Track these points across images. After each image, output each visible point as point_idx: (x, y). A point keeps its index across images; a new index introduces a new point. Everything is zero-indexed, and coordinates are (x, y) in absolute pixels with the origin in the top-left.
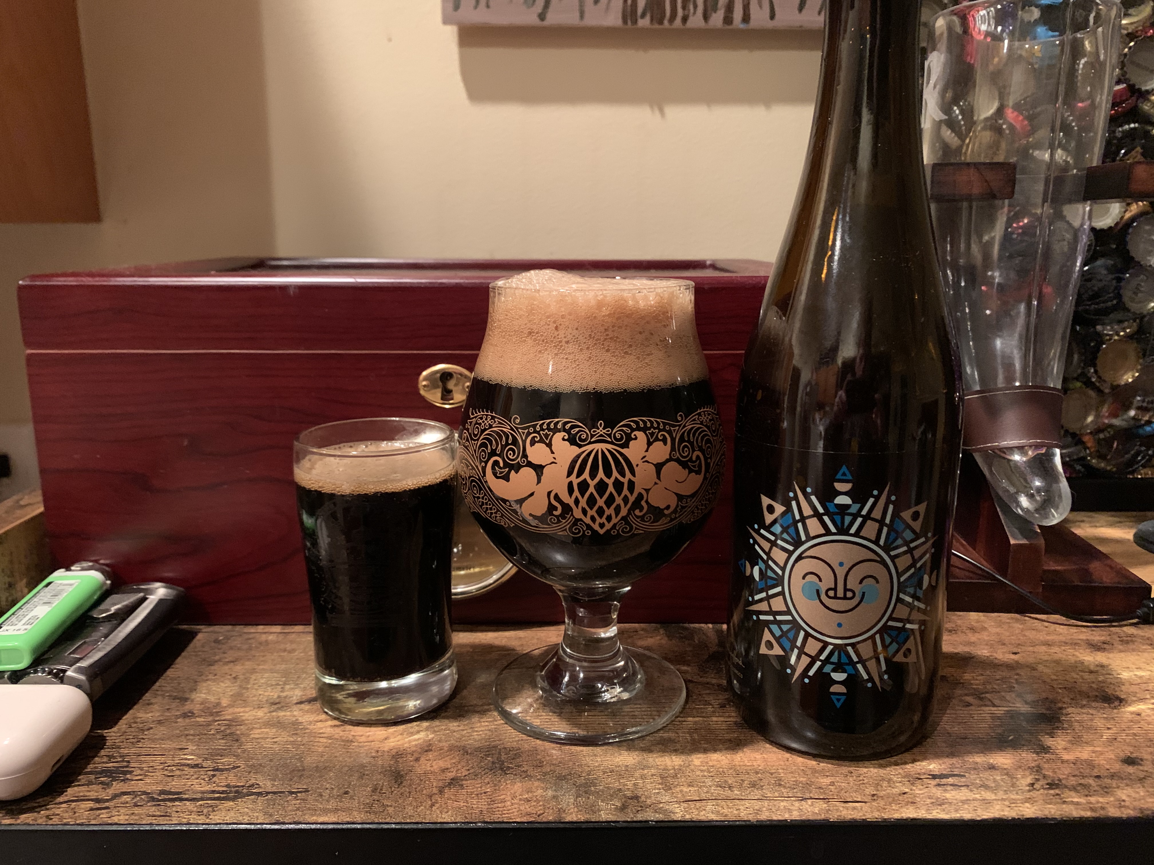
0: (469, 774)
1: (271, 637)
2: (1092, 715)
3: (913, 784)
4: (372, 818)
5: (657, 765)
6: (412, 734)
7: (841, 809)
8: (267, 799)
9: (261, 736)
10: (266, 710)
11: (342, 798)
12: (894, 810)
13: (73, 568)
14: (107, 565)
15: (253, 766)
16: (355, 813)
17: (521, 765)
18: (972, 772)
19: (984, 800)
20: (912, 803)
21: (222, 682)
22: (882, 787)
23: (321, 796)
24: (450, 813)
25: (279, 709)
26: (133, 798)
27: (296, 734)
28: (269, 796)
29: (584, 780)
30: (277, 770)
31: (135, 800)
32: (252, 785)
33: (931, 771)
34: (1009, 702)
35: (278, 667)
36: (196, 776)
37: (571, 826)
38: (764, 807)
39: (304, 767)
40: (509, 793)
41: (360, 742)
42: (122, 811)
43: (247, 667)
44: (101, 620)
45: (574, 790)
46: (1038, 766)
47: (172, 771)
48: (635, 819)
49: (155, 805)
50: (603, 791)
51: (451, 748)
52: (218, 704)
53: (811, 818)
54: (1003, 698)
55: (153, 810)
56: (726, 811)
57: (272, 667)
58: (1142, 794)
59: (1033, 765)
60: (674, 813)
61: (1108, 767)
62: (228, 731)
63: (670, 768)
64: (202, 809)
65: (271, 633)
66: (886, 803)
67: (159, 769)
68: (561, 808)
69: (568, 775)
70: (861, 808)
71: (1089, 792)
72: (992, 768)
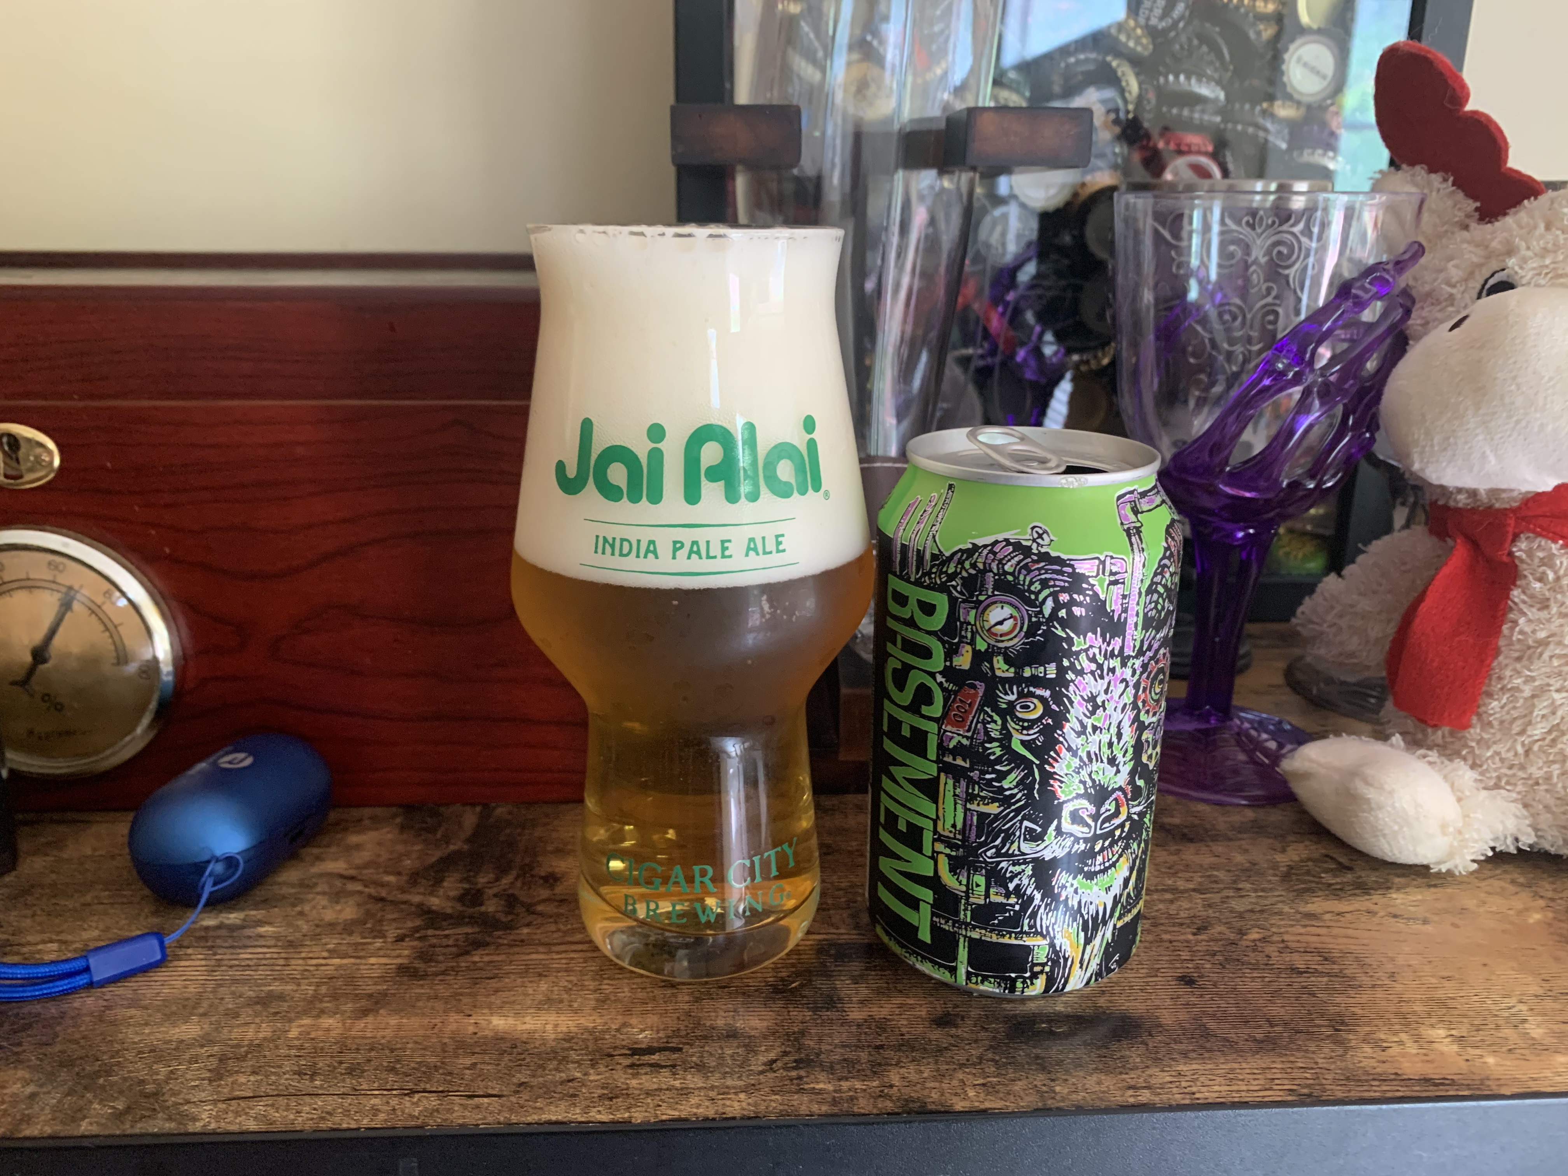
3: (593, 1066)
5: (230, 1039)
7: (457, 1108)
12: (536, 1108)
18: (697, 1042)
19: (682, 1089)
20: (571, 1095)
22: (544, 1069)
29: (100, 1065)
33: (636, 1043)
34: (832, 925)
38: (342, 1107)
45: (71, 1083)
46: (802, 1033)
48: (128, 1132)
50: (112, 1084)
53: (400, 1124)
56: (278, 1115)
58: (925, 1075)
59: (796, 1029)
60: (195, 1119)
61: (904, 1030)
63: (246, 1043)
66: (531, 1096)
68: (28, 1115)
69: (81, 1058)
70: (489, 1104)
71: (850, 1072)
72: (732, 1034)
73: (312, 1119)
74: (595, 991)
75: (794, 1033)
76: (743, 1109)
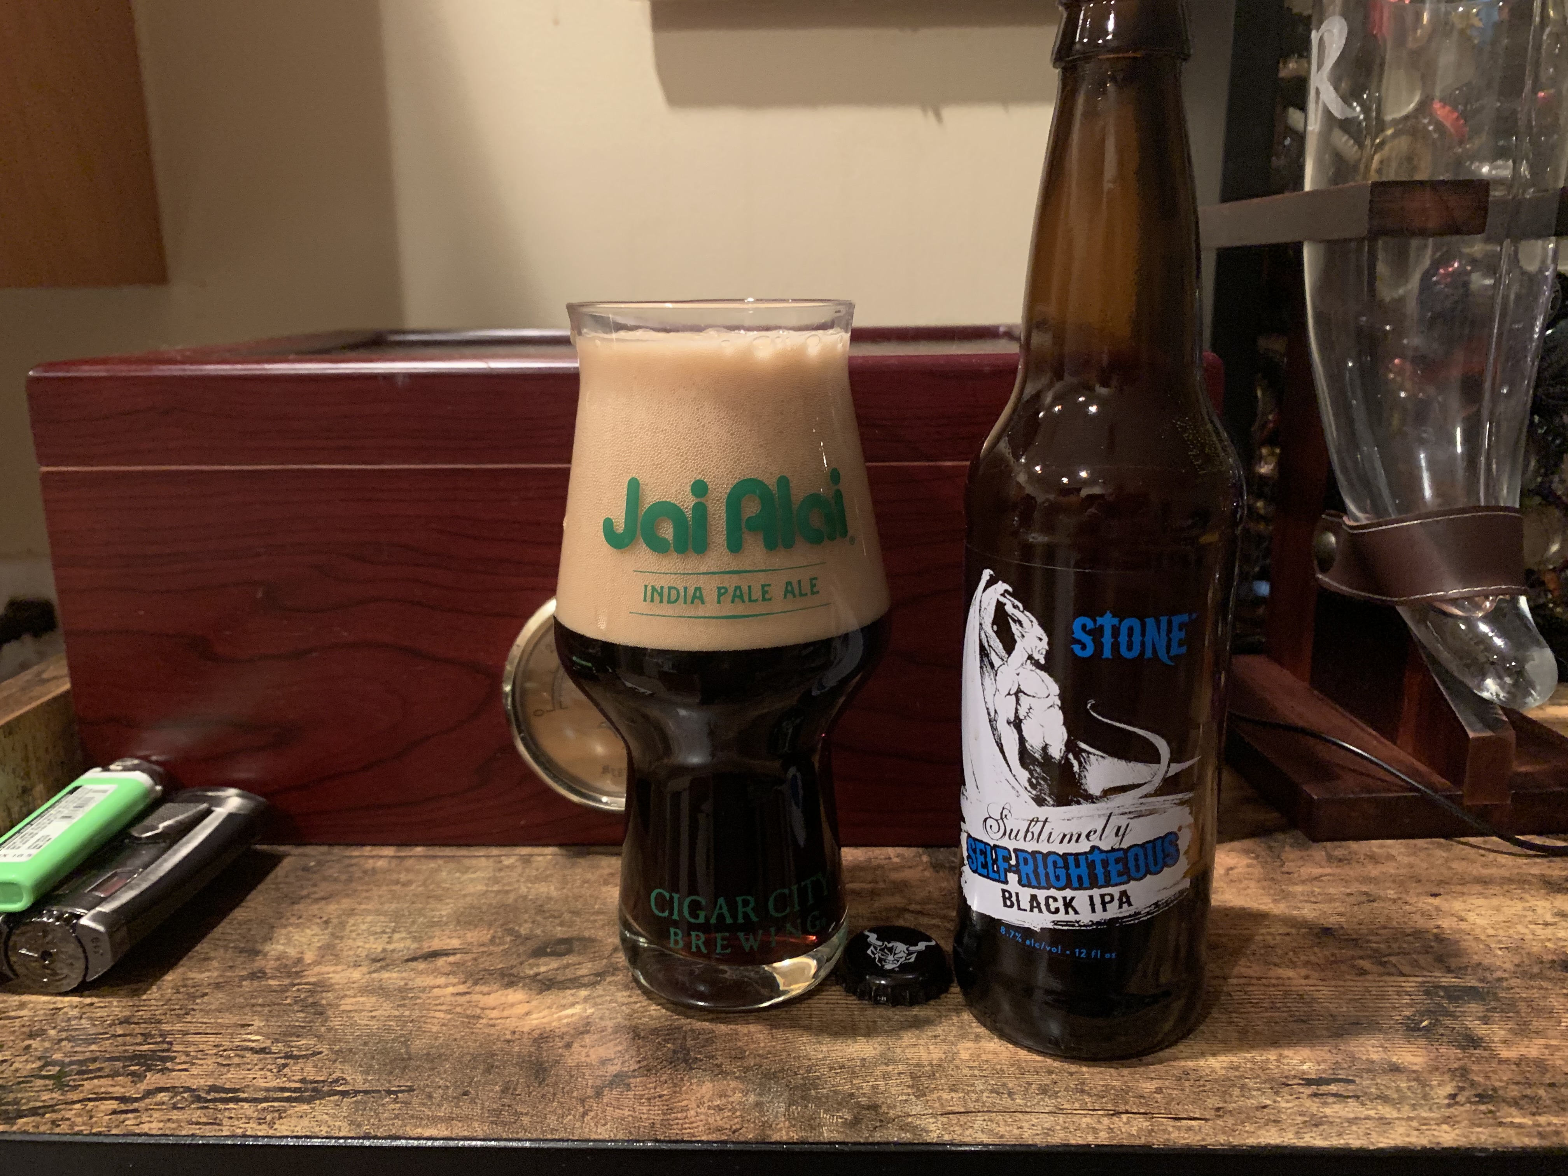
0: (640, 1068)
1: (381, 863)
2: (1547, 989)
3: (1277, 1093)
4: (500, 1131)
5: (908, 1059)
6: (564, 1007)
7: (1171, 1129)
8: (356, 1101)
9: (355, 1008)
10: (365, 969)
11: (459, 1101)
12: (1247, 1132)
13: (112, 767)
14: (157, 763)
15: (340, 1051)
16: (476, 1124)
17: (713, 1056)
18: (1365, 1075)
19: (1381, 1118)
20: (1274, 1121)
21: (308, 928)
22: (1231, 1096)
23: (430, 1097)
24: (608, 1126)
25: (382, 968)
26: (172, 1098)
27: (404, 1005)
28: (359, 1097)
29: (802, 1079)
30: (373, 1058)
31: (175, 1100)
32: (336, 1081)
33: (1304, 1073)
34: (1423, 968)
35: (386, 907)
36: (260, 1066)
37: (777, 1148)
38: (1058, 1124)
39: (409, 1054)
40: (694, 1098)
41: (492, 1019)
42: (156, 1115)
43: (343, 906)
44: (144, 841)
45: (786, 1094)
46: (1464, 1068)
47: (229, 1057)
48: (871, 1140)
49: (201, 1108)
50: (827, 1097)
51: (617, 1029)
52: (300, 960)
53: (1125, 1142)
54: (1415, 964)
55: (197, 1115)
56: (1002, 1130)
57: (378, 906)
59: (1456, 1066)
60: (927, 1132)
62: (310, 1000)
63: (926, 1063)
64: (265, 1114)
65: (381, 857)
66: (1236, 1121)
67: (211, 1055)
68: (766, 1121)
69: (780, 1071)
70: (1200, 1128)
71: (1537, 1108)
72: (1395, 1069)
73: (1038, 1134)
74: (1230, 1023)
75: (1456, 1069)
76: (1455, 1140)
